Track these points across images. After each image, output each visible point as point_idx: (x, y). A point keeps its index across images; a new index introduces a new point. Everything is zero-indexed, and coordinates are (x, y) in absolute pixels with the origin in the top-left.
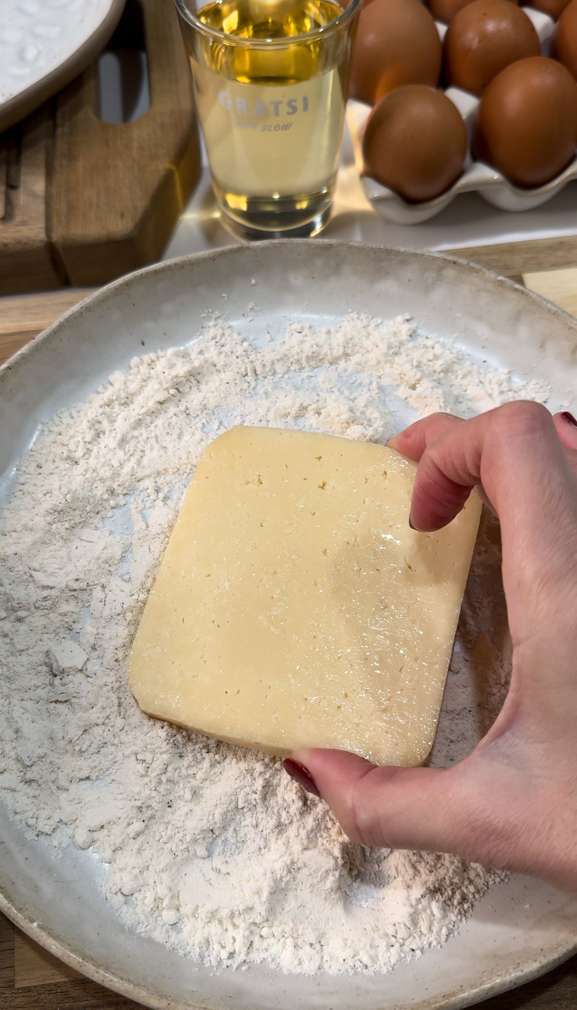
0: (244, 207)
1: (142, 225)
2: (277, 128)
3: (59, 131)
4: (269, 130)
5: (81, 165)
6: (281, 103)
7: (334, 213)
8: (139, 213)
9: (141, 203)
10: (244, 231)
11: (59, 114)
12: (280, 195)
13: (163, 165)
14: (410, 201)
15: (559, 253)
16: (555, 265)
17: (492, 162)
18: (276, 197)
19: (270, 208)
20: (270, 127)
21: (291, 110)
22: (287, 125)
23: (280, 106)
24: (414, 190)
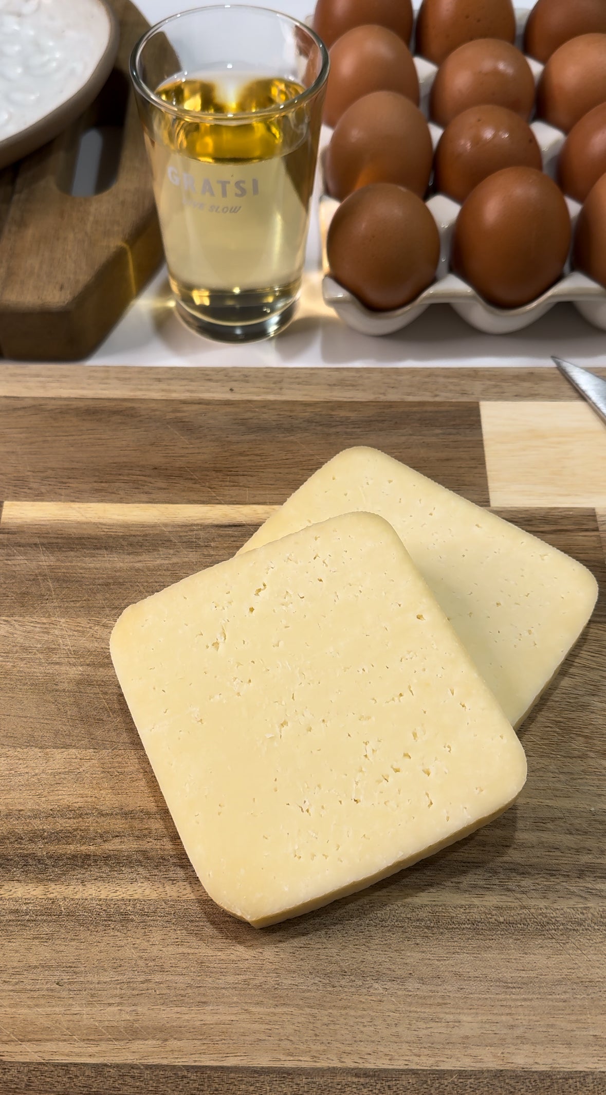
0: (207, 302)
1: (81, 299)
2: (225, 210)
3: (16, 197)
4: (216, 211)
5: (30, 233)
6: (229, 182)
7: (298, 315)
8: (80, 288)
9: (85, 277)
10: (197, 324)
11: (19, 181)
12: (240, 289)
13: (116, 242)
14: (372, 308)
15: (526, 384)
16: (519, 396)
17: (465, 276)
18: (237, 291)
19: (230, 303)
20: (218, 207)
21: (239, 192)
22: (236, 208)
23: (227, 185)
24: (375, 296)
